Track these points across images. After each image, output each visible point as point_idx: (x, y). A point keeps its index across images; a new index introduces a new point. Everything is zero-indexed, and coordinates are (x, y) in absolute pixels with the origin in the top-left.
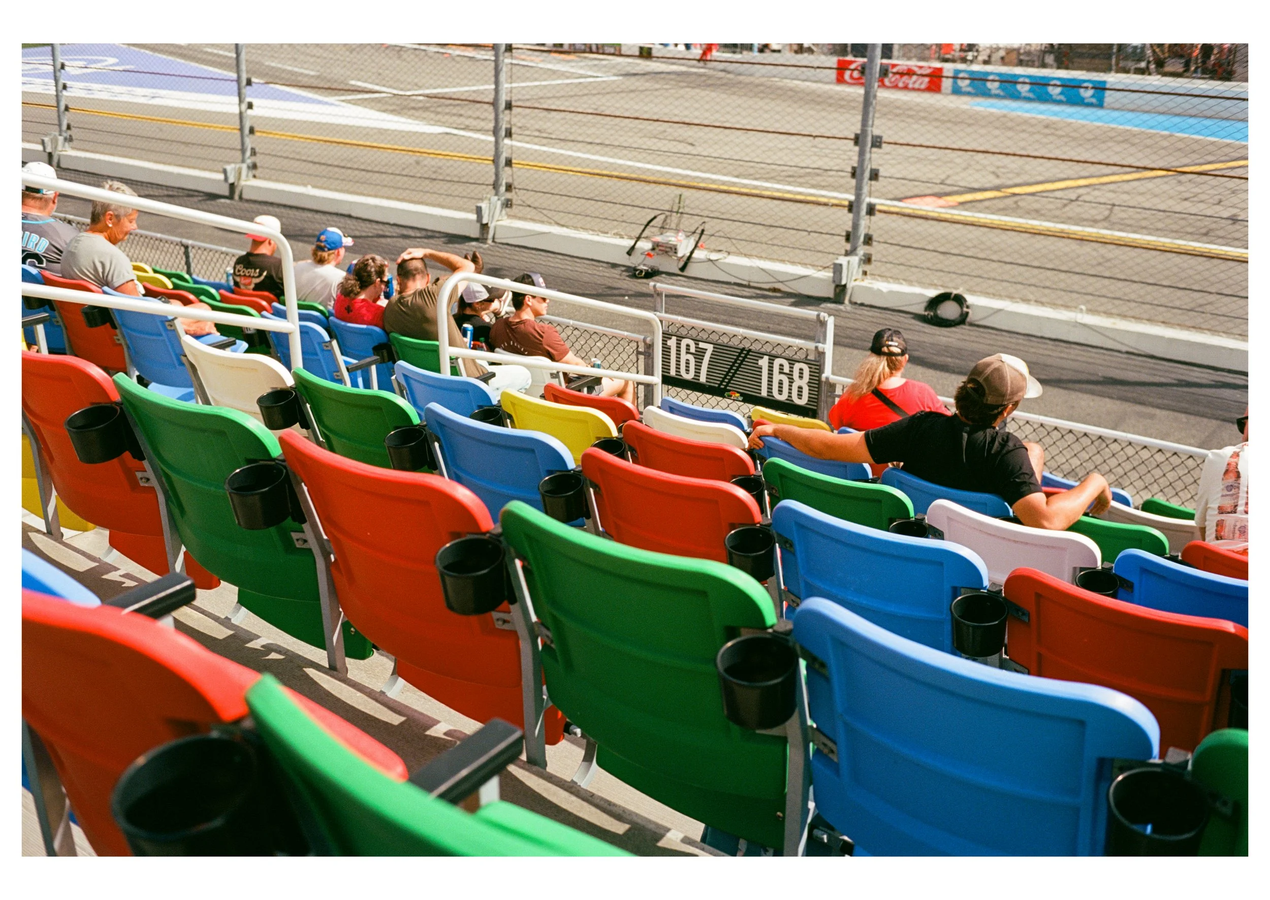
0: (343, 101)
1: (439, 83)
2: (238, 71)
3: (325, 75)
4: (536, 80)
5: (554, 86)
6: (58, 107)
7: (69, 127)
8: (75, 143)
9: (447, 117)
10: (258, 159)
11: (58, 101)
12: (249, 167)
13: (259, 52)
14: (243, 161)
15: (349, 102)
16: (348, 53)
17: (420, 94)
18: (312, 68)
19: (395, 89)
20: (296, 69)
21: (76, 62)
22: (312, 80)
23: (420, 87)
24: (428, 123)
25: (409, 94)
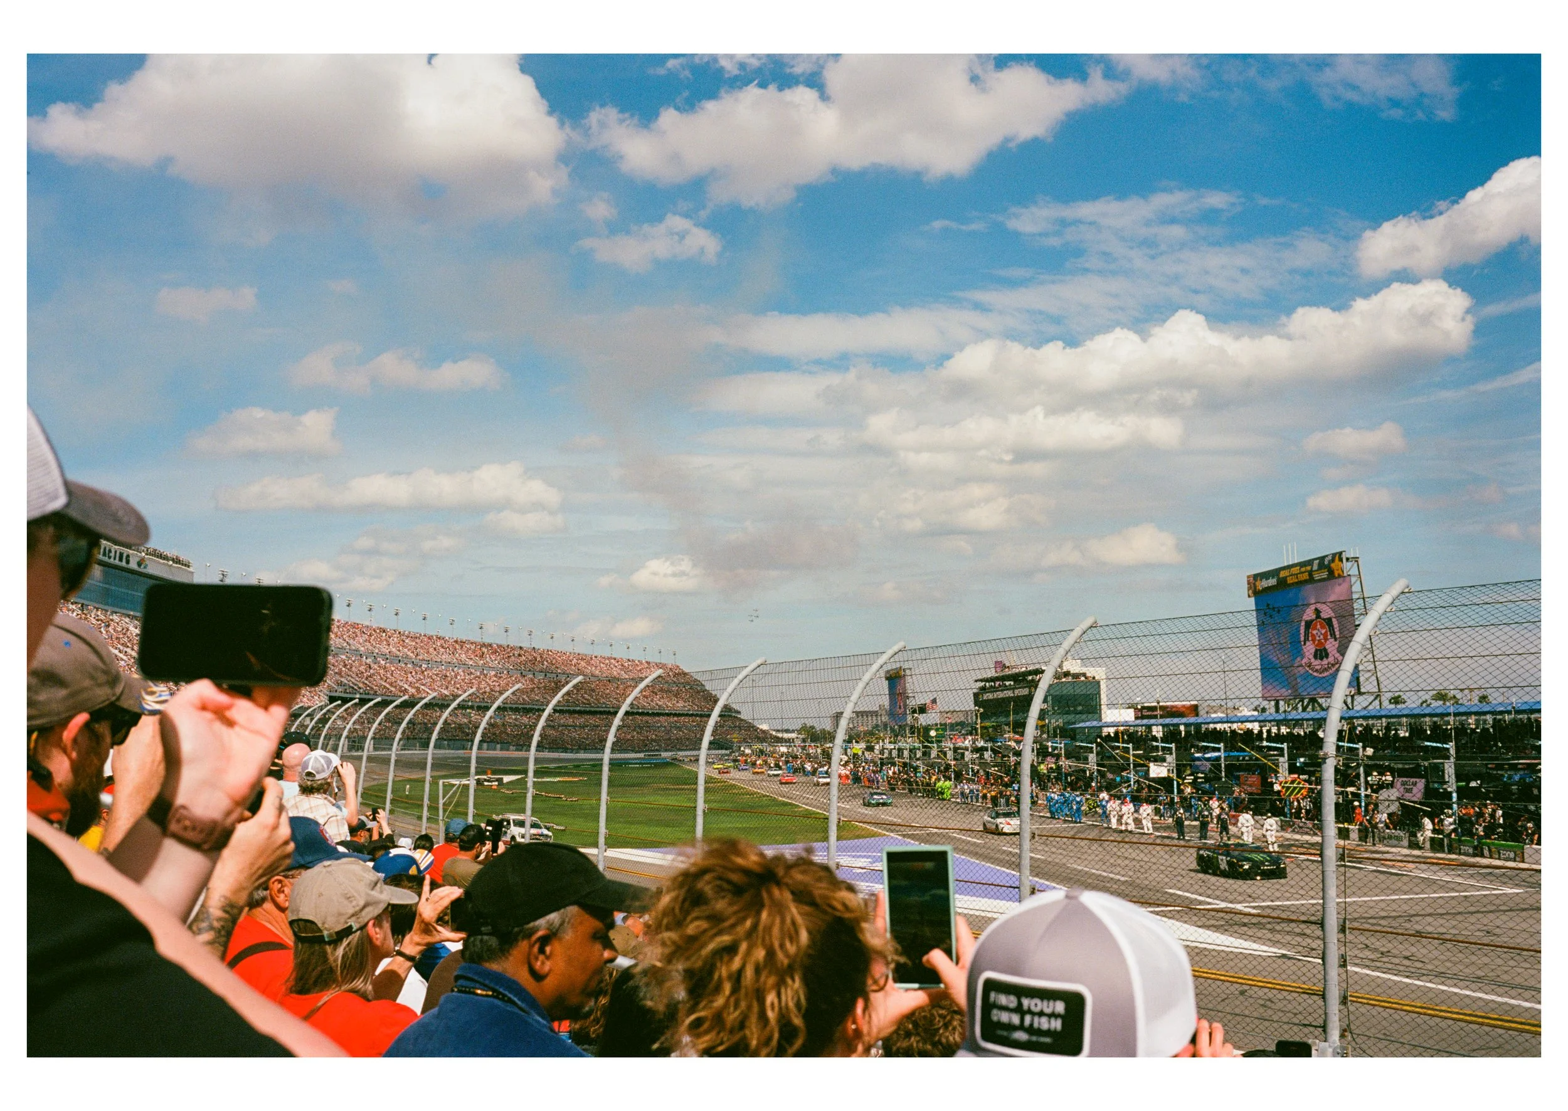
1: (1279, 893)
4: (1404, 892)
16: (1166, 856)
17: (1254, 908)
18: (1123, 872)
19: (1222, 901)
20: (1105, 874)
21: (863, 860)
22: (1123, 887)
23: (1254, 899)
24: (1264, 944)
25: (1239, 907)
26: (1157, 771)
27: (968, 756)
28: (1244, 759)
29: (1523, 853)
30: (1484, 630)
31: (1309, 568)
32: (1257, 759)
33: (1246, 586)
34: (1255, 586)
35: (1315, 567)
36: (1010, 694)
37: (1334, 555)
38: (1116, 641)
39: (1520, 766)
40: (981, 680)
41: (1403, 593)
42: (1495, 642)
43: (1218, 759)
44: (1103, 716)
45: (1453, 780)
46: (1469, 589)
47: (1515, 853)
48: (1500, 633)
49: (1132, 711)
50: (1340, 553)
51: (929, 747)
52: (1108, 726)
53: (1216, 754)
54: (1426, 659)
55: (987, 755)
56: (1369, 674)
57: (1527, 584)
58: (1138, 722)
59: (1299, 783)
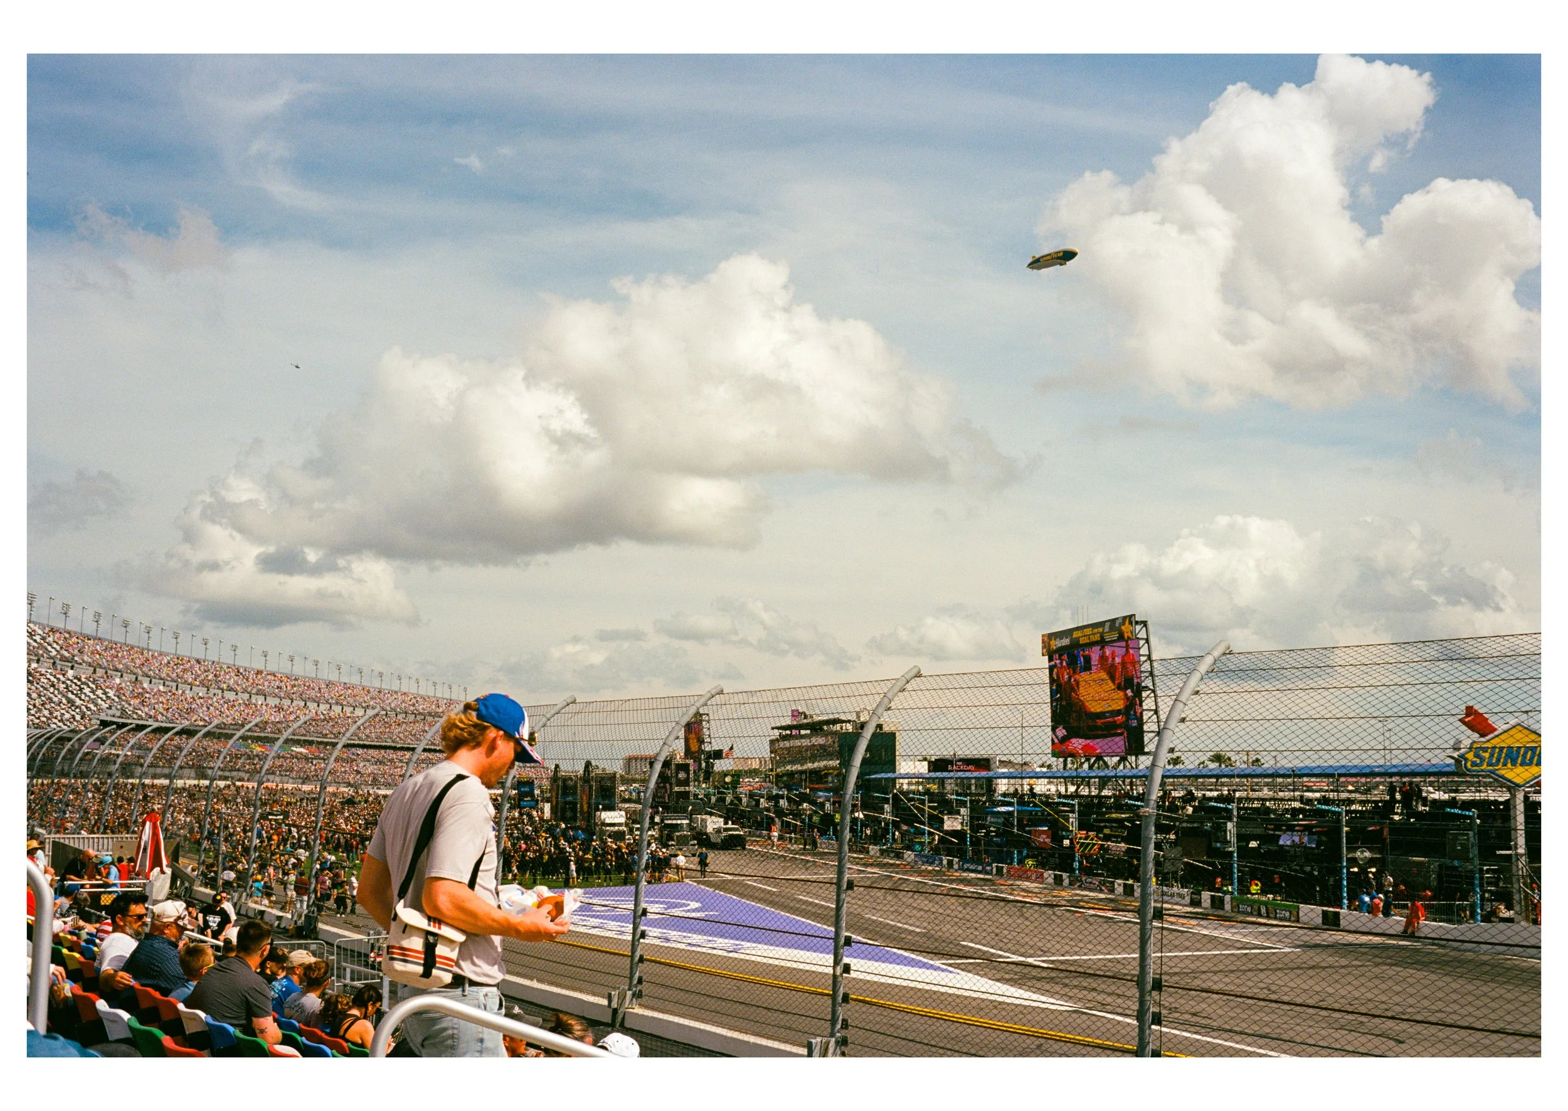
0: (950, 965)
1: (1067, 948)
2: (837, 925)
3: (933, 932)
4: (1187, 949)
5: (1210, 958)
6: (632, 957)
7: (640, 981)
8: (644, 1000)
9: (1075, 991)
10: (850, 1034)
11: (633, 951)
12: (837, 1042)
13: (860, 903)
14: (832, 1035)
15: (957, 966)
16: (960, 908)
17: (1043, 961)
18: (918, 923)
19: (1013, 954)
20: (900, 925)
21: (657, 906)
22: (917, 938)
23: (1045, 952)
24: (1052, 997)
25: (1030, 960)
26: (951, 824)
27: (763, 803)
28: (1036, 814)
29: (1298, 913)
30: (1304, 693)
31: (1100, 630)
32: (1049, 814)
33: (1040, 645)
34: (1049, 645)
35: (1107, 630)
36: (805, 742)
37: (1124, 618)
38: (940, 692)
39: (1297, 828)
40: (778, 728)
41: (1224, 654)
42: (1314, 705)
43: (1010, 813)
44: (897, 768)
45: (1234, 840)
46: (1288, 653)
47: (1291, 913)
48: (1318, 697)
49: (925, 763)
50: (1131, 616)
51: (724, 793)
52: (903, 778)
53: (1011, 809)
54: (1247, 720)
55: (783, 803)
56: (1153, 734)
57: (1356, 649)
58: (933, 775)
59: (1092, 839)
